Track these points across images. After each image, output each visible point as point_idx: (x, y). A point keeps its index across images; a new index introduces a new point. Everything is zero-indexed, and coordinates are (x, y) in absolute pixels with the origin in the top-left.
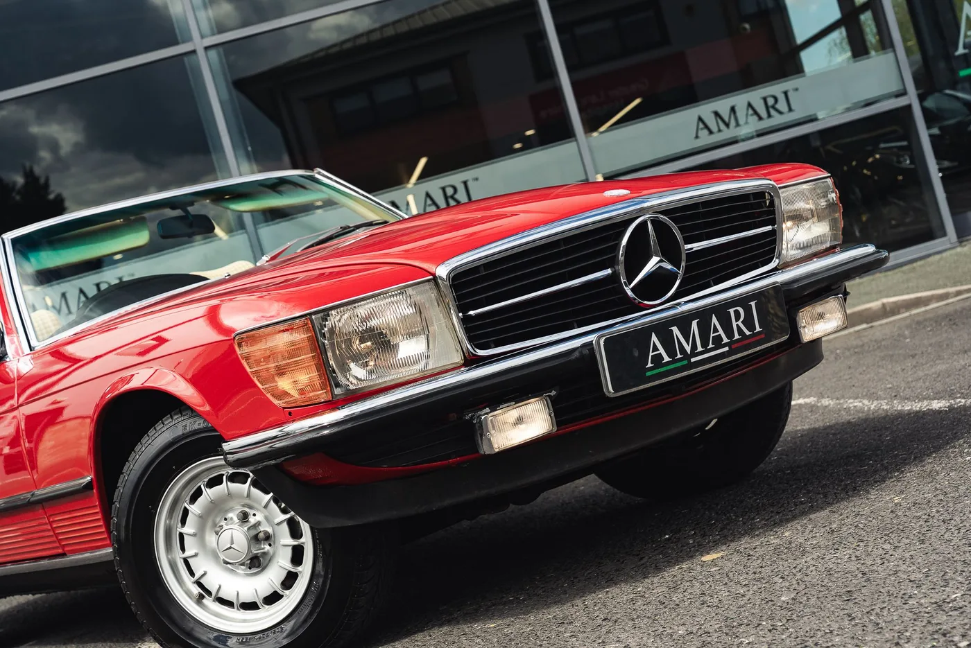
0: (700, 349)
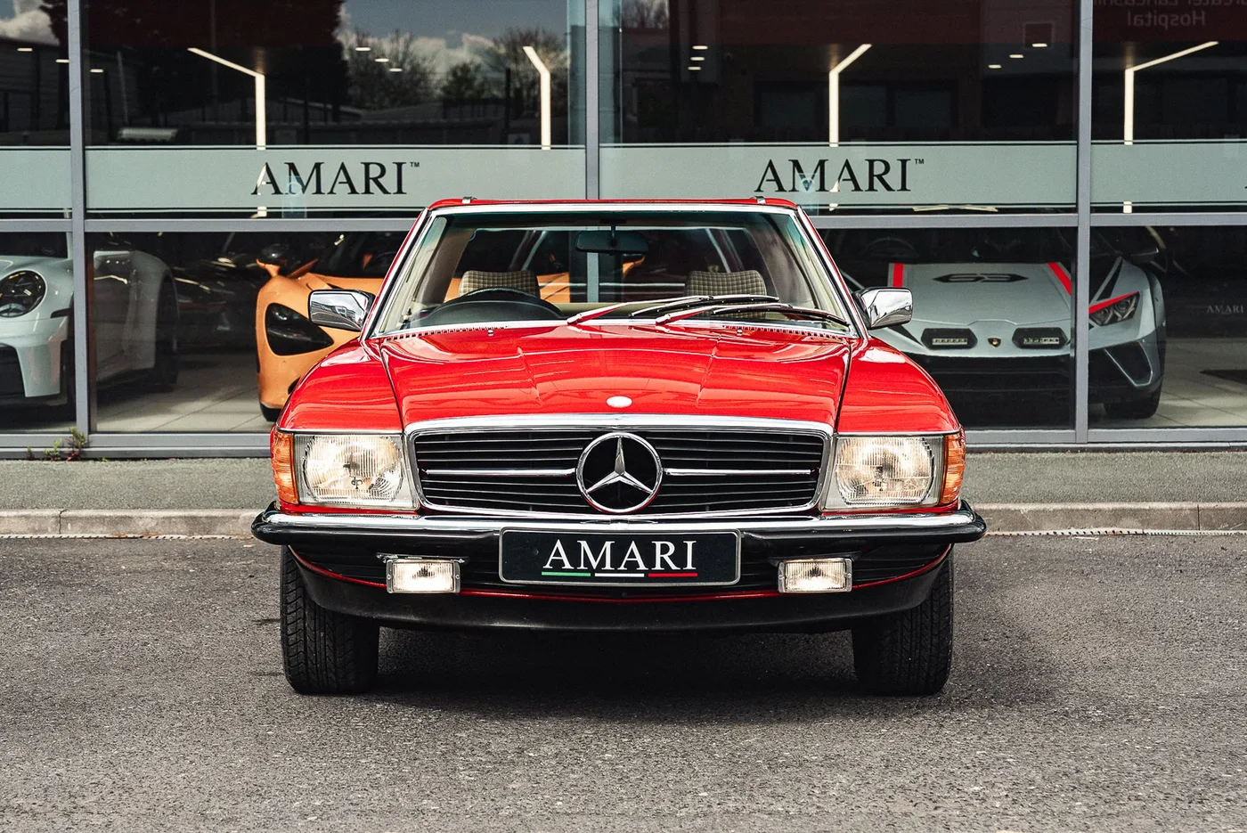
0: (608, 567)
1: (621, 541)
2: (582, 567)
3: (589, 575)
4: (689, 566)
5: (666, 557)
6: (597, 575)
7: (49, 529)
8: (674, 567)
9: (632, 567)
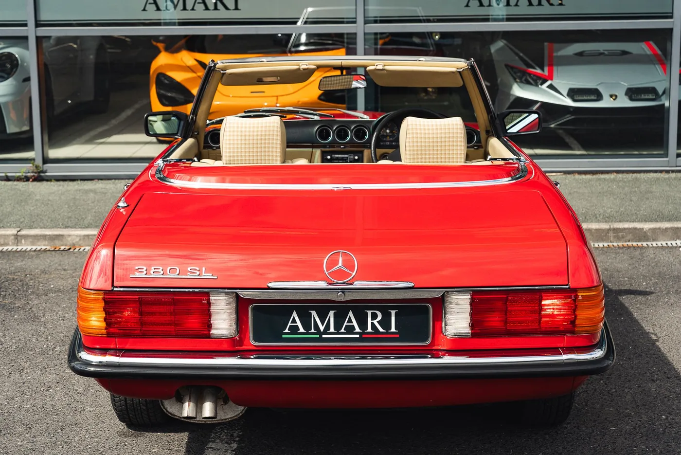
7: (10, 243)
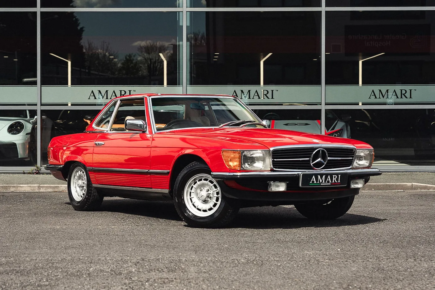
0: (324, 182)
1: (327, 175)
2: (318, 182)
3: (319, 184)
4: (339, 182)
5: (335, 179)
6: (321, 184)
8: (336, 182)
9: (328, 182)
